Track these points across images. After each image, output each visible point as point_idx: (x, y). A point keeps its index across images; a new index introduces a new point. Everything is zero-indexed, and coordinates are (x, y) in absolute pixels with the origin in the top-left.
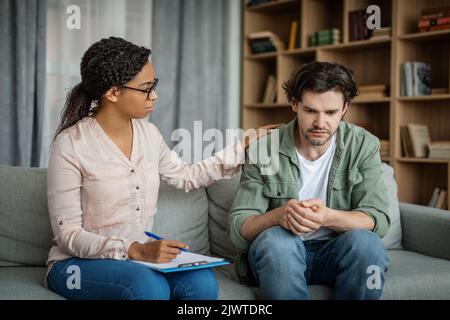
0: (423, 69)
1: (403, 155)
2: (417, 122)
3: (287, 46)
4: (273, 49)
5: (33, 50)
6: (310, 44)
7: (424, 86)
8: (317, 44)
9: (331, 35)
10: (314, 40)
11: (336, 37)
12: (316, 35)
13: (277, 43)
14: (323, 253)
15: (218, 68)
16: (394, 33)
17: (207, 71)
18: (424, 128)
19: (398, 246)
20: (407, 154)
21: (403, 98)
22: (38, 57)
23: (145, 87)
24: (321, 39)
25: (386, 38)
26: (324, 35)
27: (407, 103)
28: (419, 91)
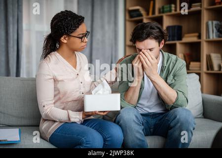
0: (218, 24)
1: (208, 69)
2: (215, 53)
3: (148, 14)
4: (141, 15)
5: (16, 18)
6: (160, 12)
7: (219, 33)
8: (163, 12)
9: (170, 7)
10: (161, 10)
11: (173, 8)
12: (163, 8)
13: (143, 12)
14: (160, 120)
15: (112, 26)
16: (202, 6)
17: (107, 27)
18: (219, 55)
19: (201, 116)
20: (210, 69)
21: (208, 40)
22: (19, 21)
23: (81, 36)
24: (165, 10)
25: (199, 8)
26: (167, 7)
27: (210, 42)
28: (216, 36)
